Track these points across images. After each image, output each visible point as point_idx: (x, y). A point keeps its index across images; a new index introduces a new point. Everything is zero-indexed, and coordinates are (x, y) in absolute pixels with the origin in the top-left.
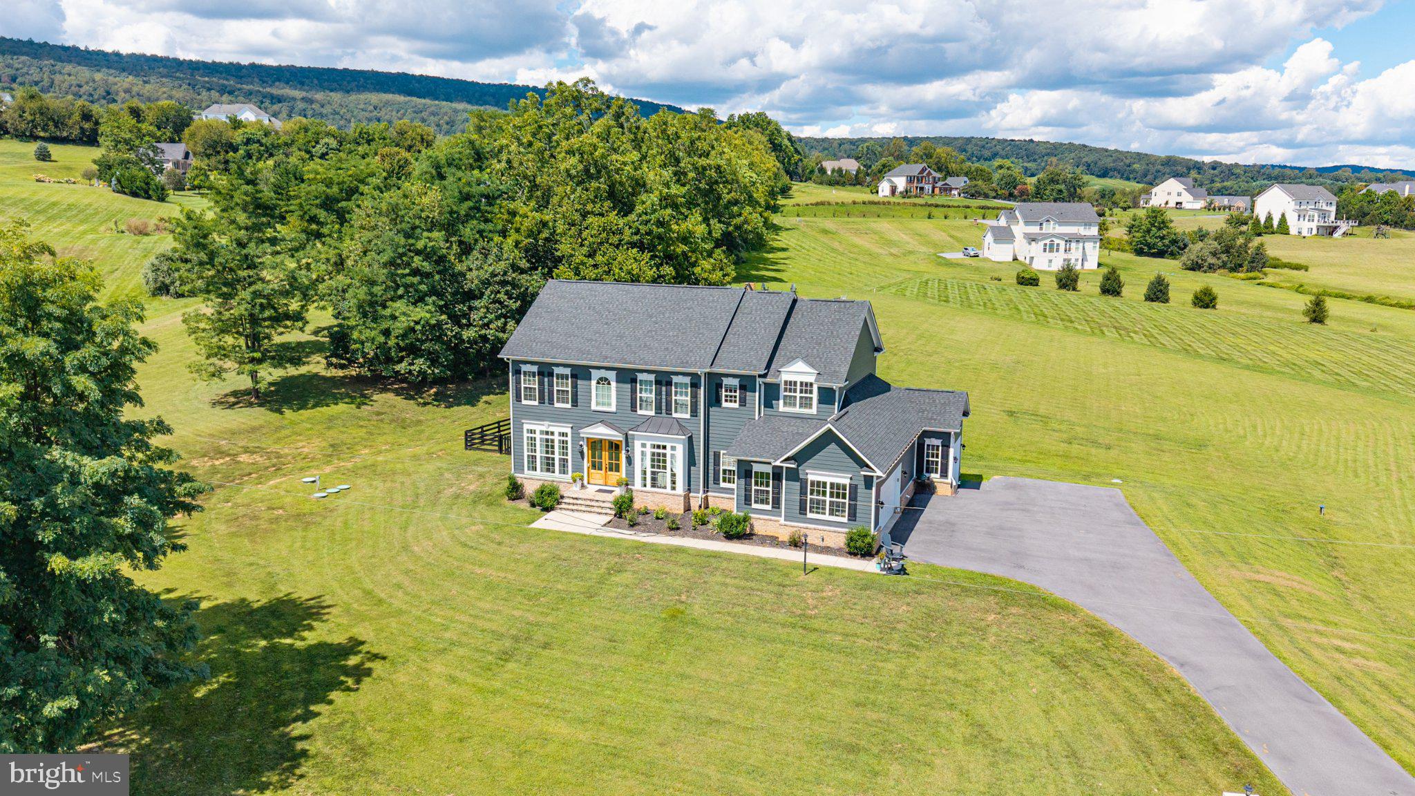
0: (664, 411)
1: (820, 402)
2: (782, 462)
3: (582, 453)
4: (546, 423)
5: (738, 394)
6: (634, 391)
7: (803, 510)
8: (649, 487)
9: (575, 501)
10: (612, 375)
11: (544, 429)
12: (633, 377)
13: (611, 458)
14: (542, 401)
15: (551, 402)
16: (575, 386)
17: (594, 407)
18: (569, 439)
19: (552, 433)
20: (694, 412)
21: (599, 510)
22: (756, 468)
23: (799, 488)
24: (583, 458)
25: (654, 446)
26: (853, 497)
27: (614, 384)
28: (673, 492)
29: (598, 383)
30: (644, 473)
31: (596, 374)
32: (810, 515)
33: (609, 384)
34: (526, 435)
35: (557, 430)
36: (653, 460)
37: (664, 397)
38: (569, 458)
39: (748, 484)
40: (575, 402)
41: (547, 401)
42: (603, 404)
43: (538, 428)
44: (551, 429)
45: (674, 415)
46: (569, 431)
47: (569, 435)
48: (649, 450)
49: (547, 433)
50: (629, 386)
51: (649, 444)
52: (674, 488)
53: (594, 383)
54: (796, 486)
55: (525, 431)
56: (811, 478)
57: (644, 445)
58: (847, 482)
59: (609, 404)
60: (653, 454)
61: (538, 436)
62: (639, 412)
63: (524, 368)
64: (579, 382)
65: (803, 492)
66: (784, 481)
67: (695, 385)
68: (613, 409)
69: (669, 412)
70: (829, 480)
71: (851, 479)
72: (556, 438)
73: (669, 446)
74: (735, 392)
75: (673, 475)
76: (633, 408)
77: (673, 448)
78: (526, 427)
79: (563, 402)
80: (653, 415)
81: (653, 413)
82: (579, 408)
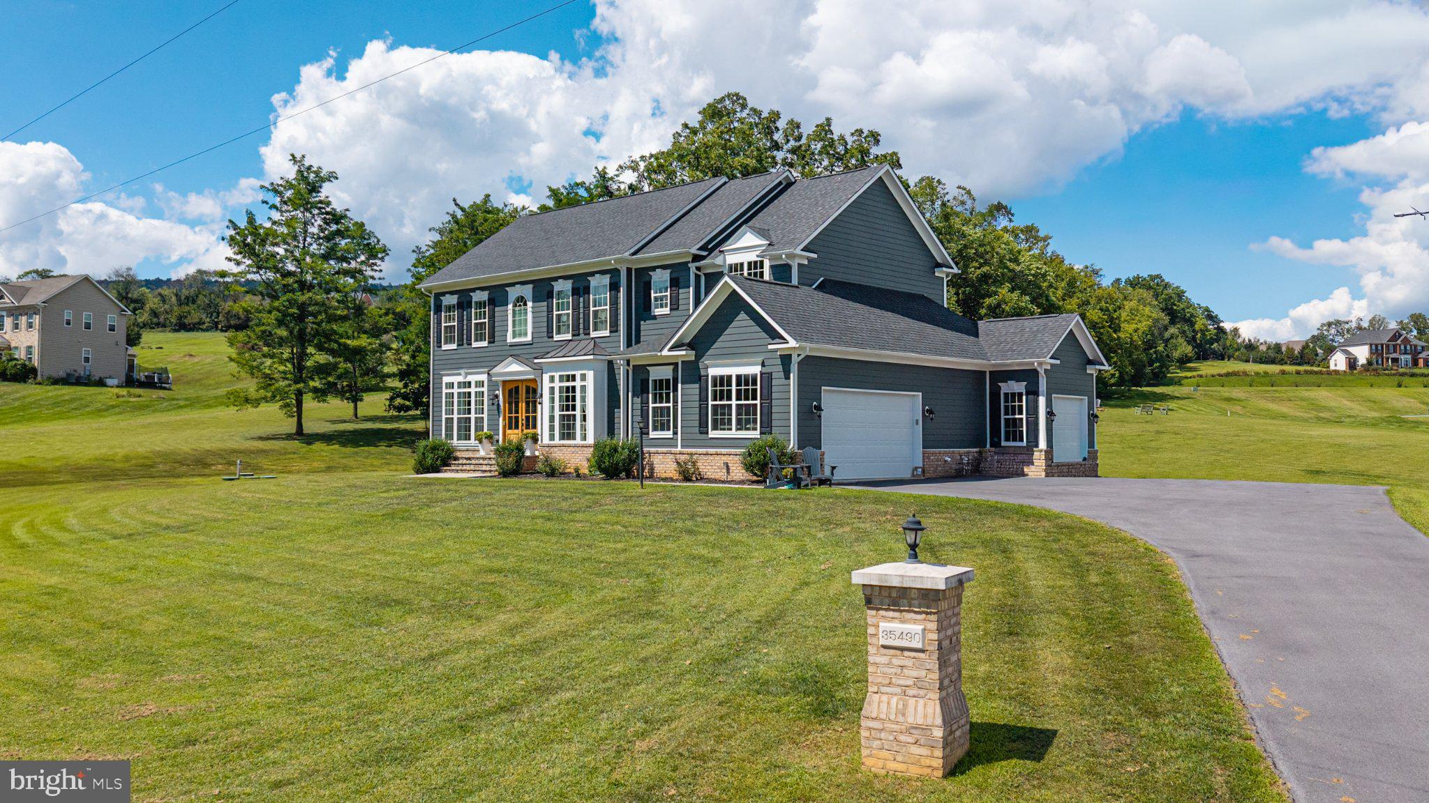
0: (581, 331)
2: (669, 350)
3: (498, 407)
4: (464, 371)
5: (668, 294)
6: (550, 309)
7: (703, 428)
8: (557, 441)
10: (528, 292)
11: (460, 379)
12: (550, 289)
13: (527, 411)
14: (460, 342)
15: (469, 342)
16: (492, 317)
17: (510, 339)
18: (485, 389)
19: (469, 384)
20: (614, 328)
22: (654, 374)
23: (697, 391)
24: (499, 415)
25: (563, 378)
26: (767, 396)
27: (530, 304)
28: (584, 442)
29: (515, 306)
30: (552, 420)
31: (513, 293)
32: (713, 434)
33: (525, 304)
34: (445, 391)
35: (473, 379)
36: (562, 399)
37: (581, 310)
38: (485, 416)
39: (645, 403)
40: (492, 337)
41: (465, 341)
42: (520, 334)
43: (456, 379)
44: (467, 379)
45: (593, 334)
46: (484, 377)
47: (485, 383)
48: (557, 385)
49: (464, 385)
50: (545, 302)
51: (557, 375)
52: (584, 438)
53: (511, 306)
54: (694, 388)
55: (443, 386)
56: (713, 372)
57: (552, 379)
58: (755, 370)
59: (526, 333)
60: (562, 390)
61: (456, 390)
62: (555, 338)
63: (445, 301)
64: (497, 309)
65: (703, 399)
66: (680, 385)
67: (614, 287)
68: (529, 338)
69: (586, 330)
70: (733, 371)
71: (763, 365)
72: (473, 390)
73: (578, 374)
74: (666, 290)
75: (584, 418)
76: (550, 332)
77: (583, 377)
78: (446, 380)
79: (480, 340)
80: (570, 338)
81: (569, 337)
82: (496, 344)
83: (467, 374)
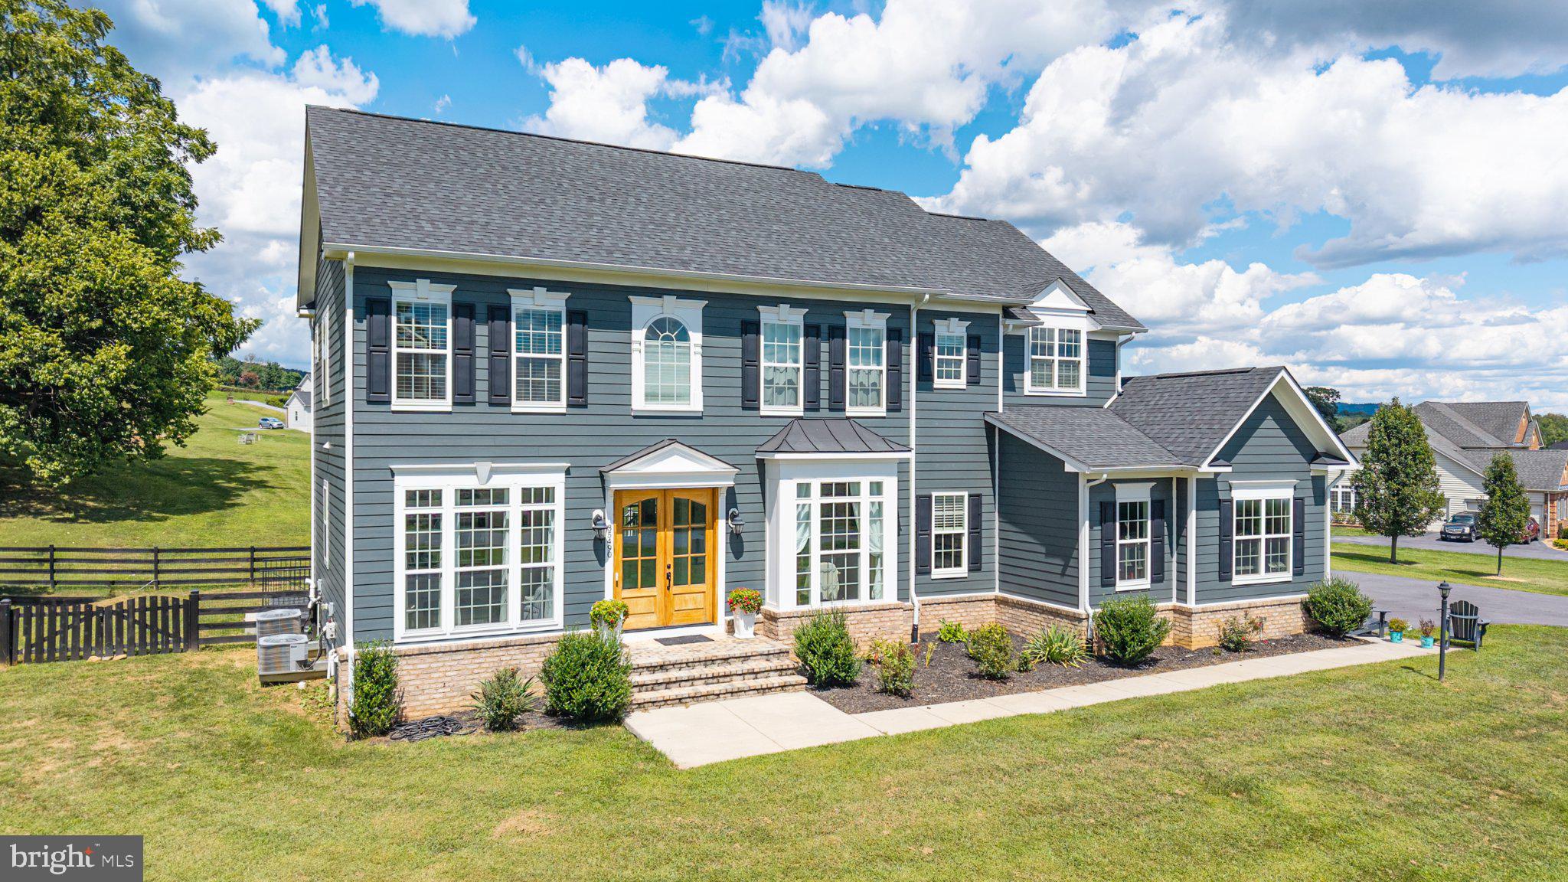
0: (824, 404)
1: (1093, 370)
2: (1210, 465)
3: (599, 544)
4: (484, 467)
5: (964, 357)
6: (750, 360)
7: (1226, 570)
9: (660, 676)
10: (691, 313)
11: (471, 483)
12: (749, 316)
14: (464, 396)
15: (499, 397)
16: (578, 351)
17: (639, 403)
18: (559, 506)
19: (501, 496)
20: (896, 403)
21: (751, 682)
22: (1125, 494)
24: (602, 562)
25: (826, 490)
26: (1300, 526)
27: (696, 338)
28: (878, 602)
29: (651, 335)
30: (803, 562)
31: (644, 310)
32: (1235, 578)
33: (683, 336)
34: (401, 511)
35: (514, 483)
36: (825, 527)
37: (825, 366)
38: (557, 563)
39: (1107, 537)
40: (579, 397)
41: (482, 395)
42: (667, 397)
43: (449, 485)
44: (497, 482)
45: (851, 411)
46: (557, 481)
47: (560, 495)
48: (816, 500)
49: (481, 496)
50: (737, 342)
51: (813, 483)
52: (876, 593)
53: (638, 335)
55: (400, 498)
57: (803, 490)
59: (684, 396)
60: (826, 509)
61: (449, 511)
62: (765, 410)
63: (401, 292)
64: (593, 335)
65: (1225, 530)
66: (1193, 514)
68: (695, 404)
69: (837, 403)
70: (1266, 494)
71: (1296, 487)
72: (514, 510)
73: (865, 482)
74: (959, 352)
75: (875, 559)
76: (750, 402)
77: (877, 489)
78: (403, 485)
79: (538, 397)
80: (801, 414)
81: (798, 410)
82: (591, 409)
83: (494, 471)
